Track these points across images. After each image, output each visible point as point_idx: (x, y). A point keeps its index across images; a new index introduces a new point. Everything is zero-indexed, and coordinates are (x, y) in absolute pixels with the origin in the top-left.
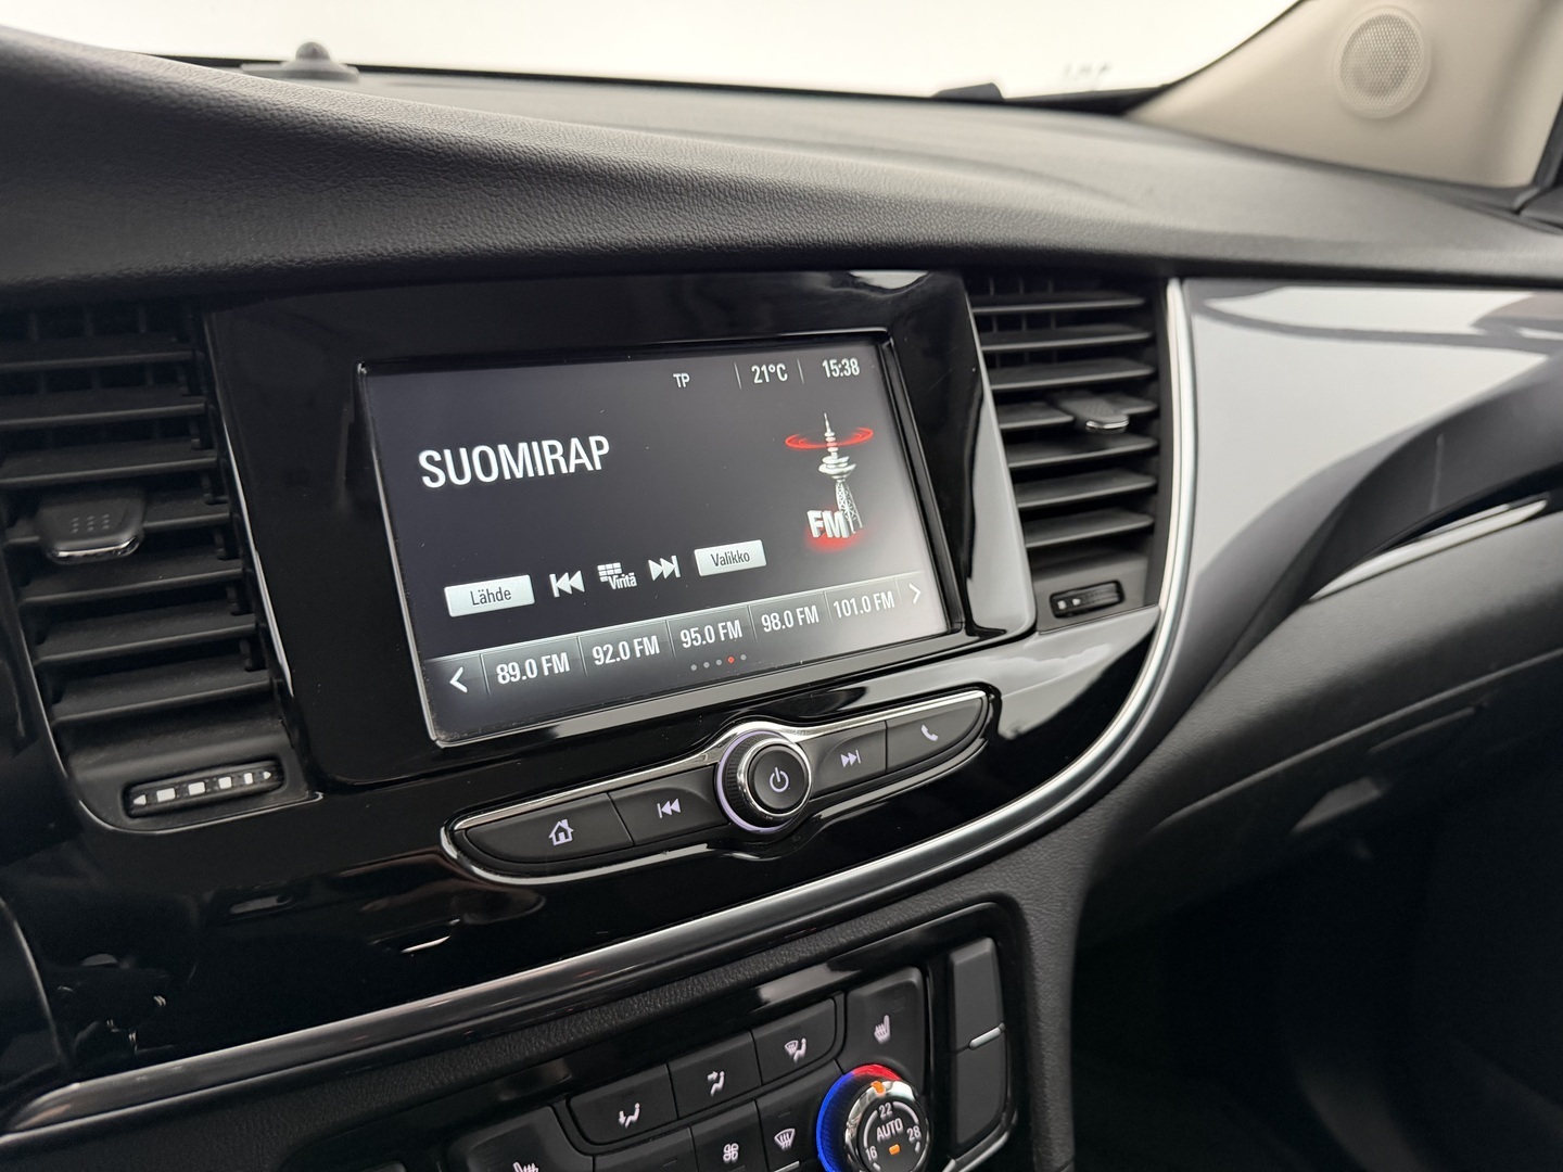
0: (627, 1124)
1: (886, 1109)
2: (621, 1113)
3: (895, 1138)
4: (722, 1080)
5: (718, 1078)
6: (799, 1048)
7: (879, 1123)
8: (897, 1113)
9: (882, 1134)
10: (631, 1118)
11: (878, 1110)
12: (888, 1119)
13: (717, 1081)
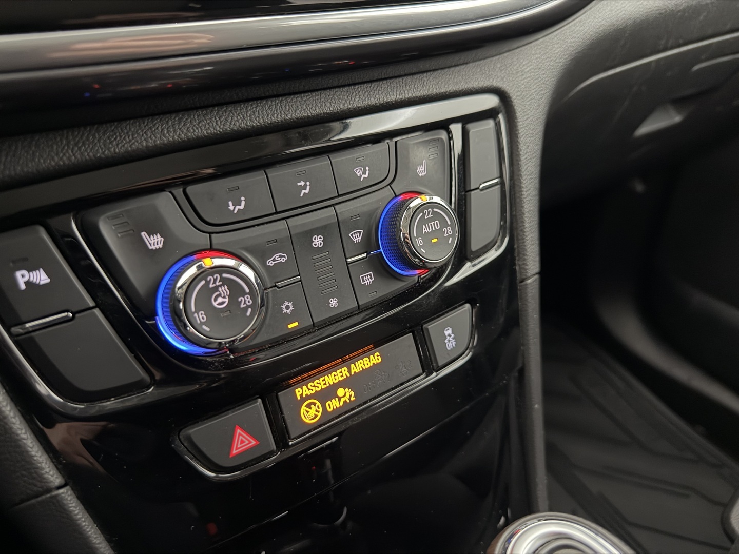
0: (235, 211)
1: (429, 213)
2: (230, 203)
3: (434, 233)
4: (308, 187)
5: (306, 185)
6: (364, 173)
7: (423, 221)
8: (436, 216)
9: (425, 230)
10: (238, 207)
11: (423, 213)
12: (430, 220)
13: (305, 187)
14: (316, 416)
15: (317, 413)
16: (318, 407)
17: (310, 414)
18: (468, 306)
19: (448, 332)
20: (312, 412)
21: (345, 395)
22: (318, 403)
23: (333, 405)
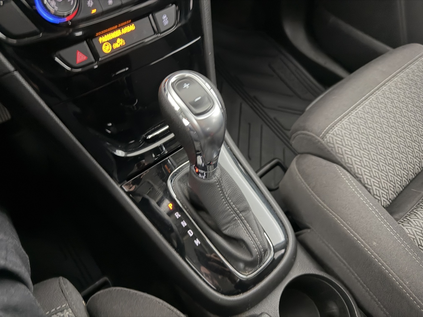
14: (109, 49)
15: (110, 48)
16: (110, 45)
17: (107, 49)
18: (174, 6)
19: (165, 17)
20: (108, 47)
21: (120, 43)
22: (110, 44)
23: (116, 46)
